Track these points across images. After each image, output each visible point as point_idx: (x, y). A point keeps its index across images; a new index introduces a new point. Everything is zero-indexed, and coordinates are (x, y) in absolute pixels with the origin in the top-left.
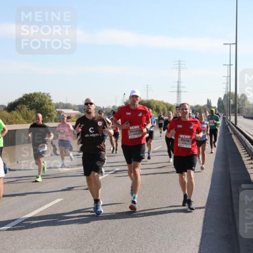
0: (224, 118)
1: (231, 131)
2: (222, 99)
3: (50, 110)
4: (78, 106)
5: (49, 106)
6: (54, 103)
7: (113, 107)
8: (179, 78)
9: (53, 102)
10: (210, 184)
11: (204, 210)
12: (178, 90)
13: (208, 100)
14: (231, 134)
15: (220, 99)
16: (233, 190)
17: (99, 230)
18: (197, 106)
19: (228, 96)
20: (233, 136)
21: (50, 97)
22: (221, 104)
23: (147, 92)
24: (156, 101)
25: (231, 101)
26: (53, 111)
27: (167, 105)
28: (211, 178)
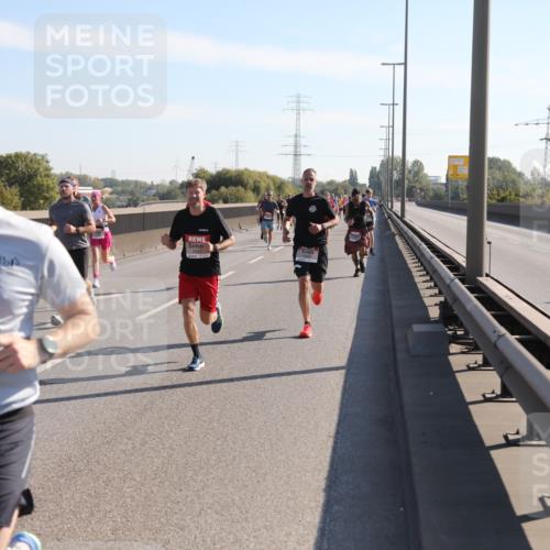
0: (381, 206)
1: (393, 229)
2: (378, 169)
3: (48, 187)
4: (103, 180)
5: (45, 179)
6: (56, 175)
7: (171, 183)
8: (298, 129)
9: (53, 171)
10: (354, 325)
11: (343, 371)
12: (296, 151)
13: (351, 171)
14: (394, 235)
15: (373, 169)
16: (398, 335)
17: (145, 410)
18: (331, 183)
19: (388, 164)
20: (397, 238)
21: (47, 162)
22: (376, 180)
23: (237, 155)
24: (254, 172)
25: (395, 173)
26: (53, 189)
27: (273, 179)
28: (356, 314)
